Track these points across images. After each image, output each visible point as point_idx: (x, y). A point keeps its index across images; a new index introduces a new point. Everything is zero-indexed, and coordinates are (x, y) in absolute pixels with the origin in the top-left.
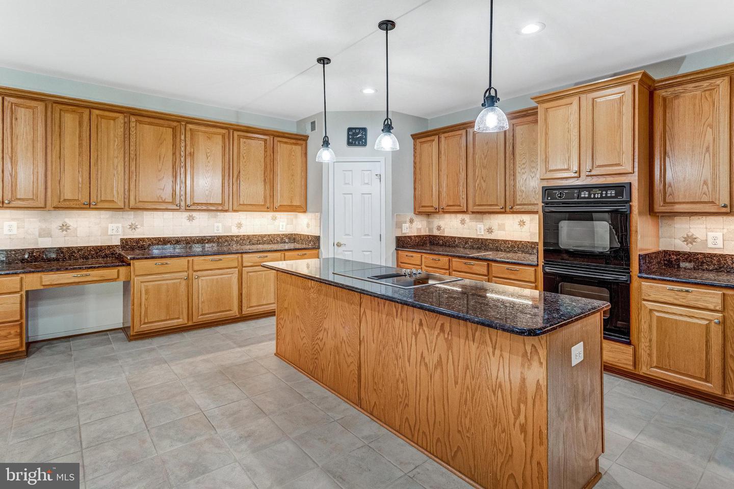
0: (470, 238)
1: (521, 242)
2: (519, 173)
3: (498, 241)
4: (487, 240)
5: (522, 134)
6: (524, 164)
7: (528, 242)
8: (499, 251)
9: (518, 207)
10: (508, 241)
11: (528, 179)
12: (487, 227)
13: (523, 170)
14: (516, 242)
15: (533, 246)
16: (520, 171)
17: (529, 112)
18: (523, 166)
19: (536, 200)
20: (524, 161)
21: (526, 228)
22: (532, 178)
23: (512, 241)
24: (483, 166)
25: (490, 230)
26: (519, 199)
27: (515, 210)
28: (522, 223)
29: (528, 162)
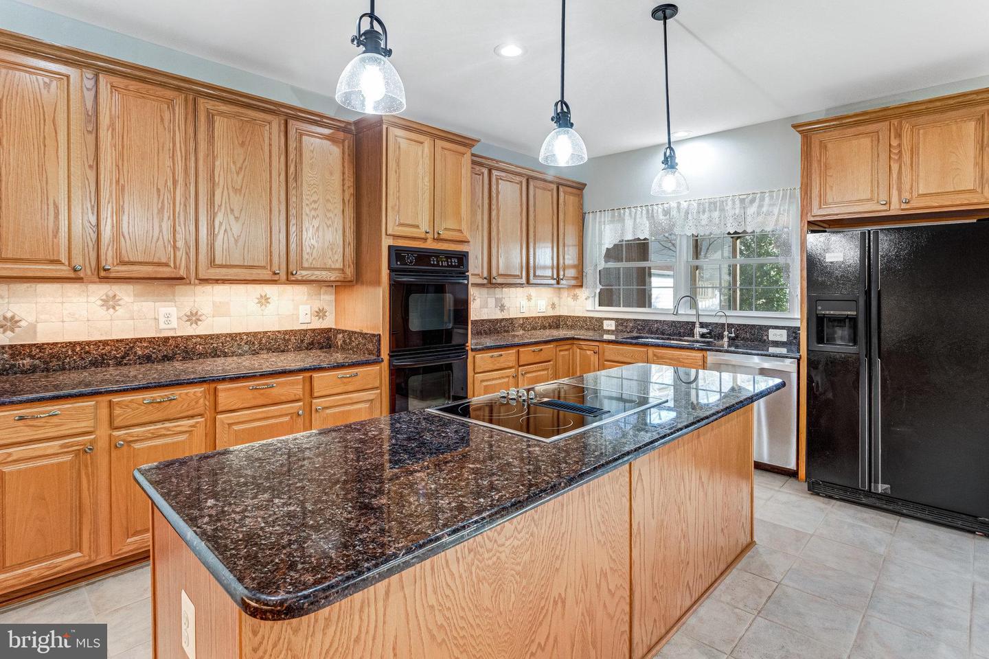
0: (141, 340)
1: (266, 332)
2: (307, 215)
3: (218, 336)
4: (189, 338)
5: (313, 152)
6: (315, 202)
7: (279, 332)
8: (219, 356)
9: (304, 273)
10: (240, 334)
11: (321, 229)
12: (187, 311)
13: (313, 213)
14: (255, 334)
15: (287, 337)
16: (308, 212)
17: (324, 120)
18: (315, 206)
19: (333, 262)
20: (315, 197)
21: (271, 308)
22: (328, 227)
23: (247, 334)
24: (233, 188)
25: (194, 318)
26: (307, 260)
27: (300, 278)
28: (264, 300)
29: (321, 200)
